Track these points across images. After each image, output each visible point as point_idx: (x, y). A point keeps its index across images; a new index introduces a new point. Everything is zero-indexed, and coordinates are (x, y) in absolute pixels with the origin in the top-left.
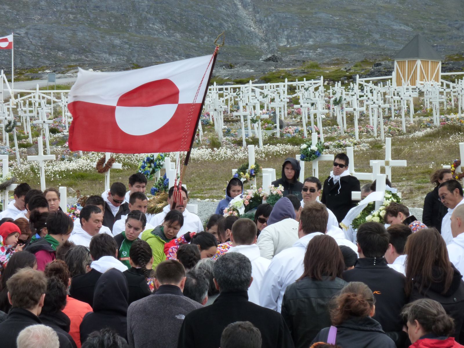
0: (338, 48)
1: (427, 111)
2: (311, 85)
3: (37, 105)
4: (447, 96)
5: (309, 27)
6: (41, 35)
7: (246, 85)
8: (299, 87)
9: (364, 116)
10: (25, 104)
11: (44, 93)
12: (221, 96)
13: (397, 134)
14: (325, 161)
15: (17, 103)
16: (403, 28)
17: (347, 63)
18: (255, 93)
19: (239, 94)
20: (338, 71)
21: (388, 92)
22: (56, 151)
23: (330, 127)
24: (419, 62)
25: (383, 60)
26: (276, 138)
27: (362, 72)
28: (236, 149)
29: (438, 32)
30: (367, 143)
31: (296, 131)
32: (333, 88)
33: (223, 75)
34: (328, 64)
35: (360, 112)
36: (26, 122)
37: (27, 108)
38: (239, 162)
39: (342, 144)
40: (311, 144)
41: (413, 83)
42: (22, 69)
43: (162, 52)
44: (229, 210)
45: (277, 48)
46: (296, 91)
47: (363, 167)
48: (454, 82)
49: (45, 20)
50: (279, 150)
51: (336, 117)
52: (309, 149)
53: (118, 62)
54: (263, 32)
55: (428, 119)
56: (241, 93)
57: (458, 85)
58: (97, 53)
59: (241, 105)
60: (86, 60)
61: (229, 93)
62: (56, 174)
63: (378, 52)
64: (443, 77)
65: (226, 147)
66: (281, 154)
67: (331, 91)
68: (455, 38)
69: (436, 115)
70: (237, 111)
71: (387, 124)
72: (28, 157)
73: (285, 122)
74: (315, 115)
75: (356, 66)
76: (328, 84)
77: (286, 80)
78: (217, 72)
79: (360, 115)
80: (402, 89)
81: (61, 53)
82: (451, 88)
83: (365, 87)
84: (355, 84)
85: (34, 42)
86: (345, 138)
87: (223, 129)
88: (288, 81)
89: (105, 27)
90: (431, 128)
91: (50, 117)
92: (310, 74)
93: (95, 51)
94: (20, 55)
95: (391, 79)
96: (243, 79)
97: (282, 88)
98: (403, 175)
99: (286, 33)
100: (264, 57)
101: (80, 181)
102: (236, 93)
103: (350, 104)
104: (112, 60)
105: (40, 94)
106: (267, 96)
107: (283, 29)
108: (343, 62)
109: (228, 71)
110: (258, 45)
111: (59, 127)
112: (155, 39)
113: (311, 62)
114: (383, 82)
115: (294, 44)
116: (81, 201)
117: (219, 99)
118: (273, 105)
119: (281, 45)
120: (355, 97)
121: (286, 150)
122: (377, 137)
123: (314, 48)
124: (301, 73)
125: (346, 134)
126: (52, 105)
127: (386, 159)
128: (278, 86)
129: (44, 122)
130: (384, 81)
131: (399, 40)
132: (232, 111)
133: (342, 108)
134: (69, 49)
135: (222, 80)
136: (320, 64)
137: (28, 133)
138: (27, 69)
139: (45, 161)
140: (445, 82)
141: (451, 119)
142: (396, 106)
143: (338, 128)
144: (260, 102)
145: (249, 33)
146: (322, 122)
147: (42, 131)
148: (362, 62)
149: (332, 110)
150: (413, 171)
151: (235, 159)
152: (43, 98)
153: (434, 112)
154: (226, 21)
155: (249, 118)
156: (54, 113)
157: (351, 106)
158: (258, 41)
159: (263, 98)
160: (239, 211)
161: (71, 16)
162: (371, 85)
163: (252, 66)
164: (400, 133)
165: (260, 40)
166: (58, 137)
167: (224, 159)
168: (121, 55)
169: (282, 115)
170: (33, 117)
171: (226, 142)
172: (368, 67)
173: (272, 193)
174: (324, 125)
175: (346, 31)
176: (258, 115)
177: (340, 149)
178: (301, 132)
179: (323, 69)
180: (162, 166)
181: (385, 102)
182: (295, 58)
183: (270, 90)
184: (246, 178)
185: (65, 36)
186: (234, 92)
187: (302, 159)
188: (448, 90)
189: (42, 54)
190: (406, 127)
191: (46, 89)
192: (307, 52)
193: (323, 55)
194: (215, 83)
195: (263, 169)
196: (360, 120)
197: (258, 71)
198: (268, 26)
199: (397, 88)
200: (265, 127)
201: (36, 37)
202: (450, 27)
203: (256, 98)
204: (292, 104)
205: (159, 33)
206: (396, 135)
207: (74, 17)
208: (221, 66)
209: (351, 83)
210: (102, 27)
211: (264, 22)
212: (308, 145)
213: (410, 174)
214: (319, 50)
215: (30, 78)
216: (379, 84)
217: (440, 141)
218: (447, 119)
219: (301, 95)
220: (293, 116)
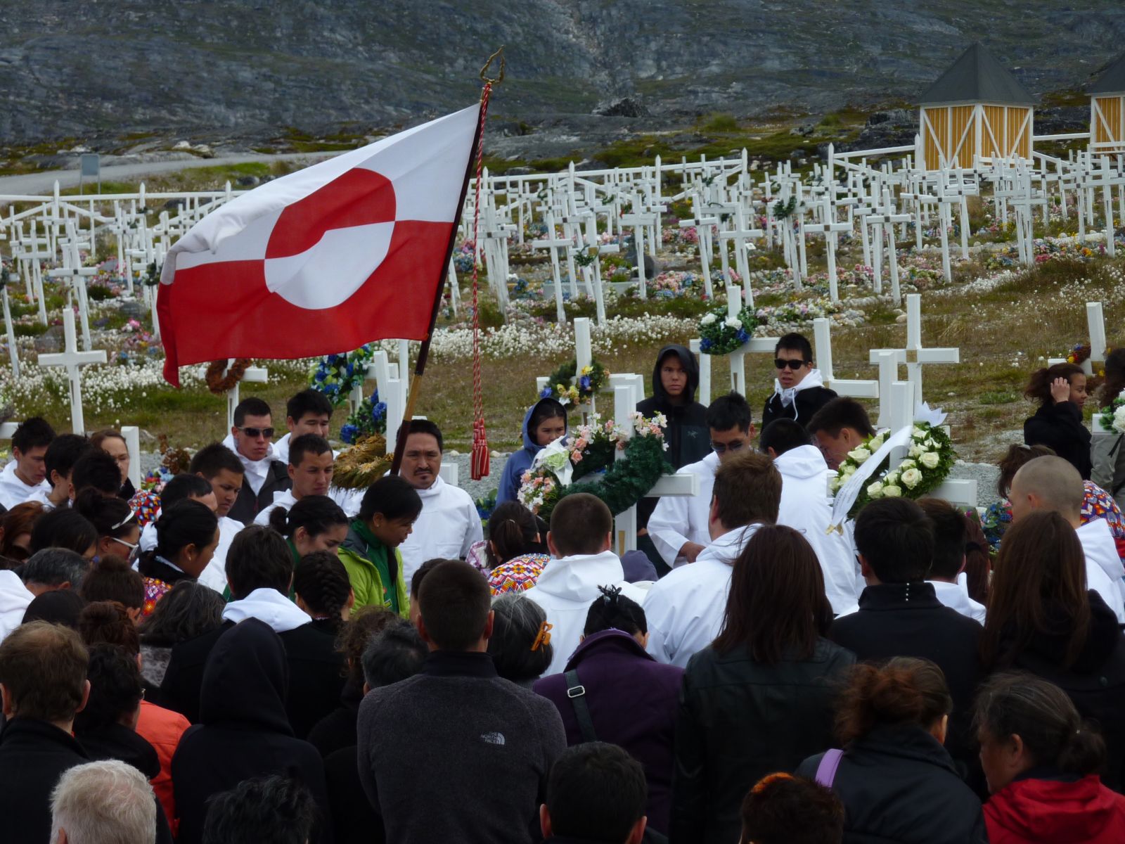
0: (781, 81)
1: (1001, 229)
2: (719, 171)
3: (56, 230)
4: (1049, 190)
5: (711, 31)
6: (59, 63)
7: (562, 174)
8: (689, 175)
9: (850, 244)
10: (27, 230)
11: (72, 203)
12: (501, 201)
13: (931, 285)
14: (759, 354)
15: (8, 228)
16: (936, 28)
17: (804, 115)
18: (583, 194)
19: (546, 196)
20: (783, 136)
21: (905, 183)
22: (107, 340)
23: (767, 272)
24: (979, 111)
25: (891, 108)
26: (638, 301)
27: (842, 138)
28: (542, 328)
29: (1023, 36)
30: (859, 307)
31: (687, 283)
32: (772, 177)
33: (504, 152)
34: (759, 120)
35: (839, 235)
36: (31, 272)
37: (33, 240)
38: (550, 360)
39: (797, 311)
40: (726, 313)
41: (966, 160)
42: (18, 146)
43: (354, 97)
44: (534, 476)
45: (632, 84)
46: (682, 186)
47: (850, 368)
48: (1065, 157)
49: (71, 25)
50: (644, 331)
51: (782, 247)
52: (722, 324)
53: (247, 123)
54: (599, 44)
55: (1005, 248)
56: (549, 192)
57: (1075, 166)
58: (199, 104)
59: (551, 221)
60: (172, 122)
61: (521, 192)
62: (108, 398)
63: (879, 89)
64: (1039, 146)
65: (517, 324)
66: (651, 339)
67: (767, 184)
68: (1066, 50)
69: (1025, 237)
70: (539, 237)
71: (905, 261)
72: (41, 356)
73: (660, 260)
74: (731, 244)
75: (826, 123)
76: (760, 167)
77: (658, 159)
78: (489, 143)
79: (839, 241)
80: (940, 177)
81: (110, 106)
82: (1060, 172)
83: (851, 174)
84: (825, 167)
85: (44, 79)
86: (804, 298)
87: (508, 282)
88: (663, 163)
89: (216, 41)
90: (1013, 269)
91: (88, 259)
92: (716, 145)
93: (194, 99)
94: (11, 111)
95: (912, 153)
96: (554, 159)
97: (649, 178)
98: (949, 384)
99: (653, 46)
100: (603, 106)
101: (165, 413)
102: (536, 195)
103: (815, 214)
104: (233, 120)
105: (62, 205)
106: (612, 199)
107: (647, 38)
108: (795, 113)
109: (517, 142)
110: (586, 76)
111: (109, 284)
112: (337, 65)
113: (717, 116)
114: (892, 161)
115: (673, 73)
116: (170, 462)
117: (497, 208)
118: (627, 220)
119: (644, 75)
120: (826, 197)
121: (662, 329)
122: (883, 293)
123: (721, 81)
124: (693, 142)
125: (807, 287)
126: (93, 231)
127: (909, 347)
128: (637, 175)
129: (76, 272)
130: (896, 158)
131: (927, 59)
132: (527, 238)
133: (796, 226)
134: (130, 94)
135: (502, 162)
136: (739, 120)
137: (36, 300)
138: (29, 145)
139: (81, 367)
140: (1044, 158)
141: (1061, 247)
142: (926, 217)
143: (787, 273)
144: (597, 214)
145: (564, 48)
146: (749, 260)
147: (70, 294)
148: (841, 112)
149: (770, 231)
150: (972, 375)
151: (538, 352)
152: (72, 214)
153: (1019, 231)
154: (509, 20)
155: (572, 252)
156: (97, 251)
157: (816, 220)
158: (586, 66)
159: (604, 203)
160: (559, 476)
161: (133, 16)
162: (863, 167)
163: (573, 128)
164: (939, 283)
165: (592, 65)
166: (110, 309)
167: (514, 353)
168: (255, 107)
169: (651, 242)
170: (46, 260)
171: (517, 313)
172: (856, 126)
173: (637, 433)
174: (753, 267)
175: (799, 38)
176: (594, 245)
177: (793, 323)
178: (698, 286)
179: (745, 131)
180: (366, 372)
181: (899, 207)
182: (678, 107)
183: (620, 184)
184: (571, 397)
185: (119, 63)
186: (532, 191)
187: (705, 350)
188: (1052, 177)
189: (65, 107)
190: (953, 268)
191: (77, 193)
192: (705, 92)
193: (746, 97)
194: (486, 171)
195: (613, 376)
196: (839, 254)
197: (588, 140)
198: (610, 30)
199: (926, 173)
200: (610, 275)
201: (50, 68)
202: (1051, 25)
203: (586, 204)
204: (673, 217)
205: (347, 52)
206: (929, 288)
207: (140, 17)
208: (500, 129)
209: (816, 165)
210: (208, 41)
211: (599, 20)
212: (718, 315)
213: (966, 382)
214: (736, 87)
215: (38, 166)
216: (884, 166)
217: (1036, 300)
218: (1052, 248)
219: (695, 195)
220: (677, 247)
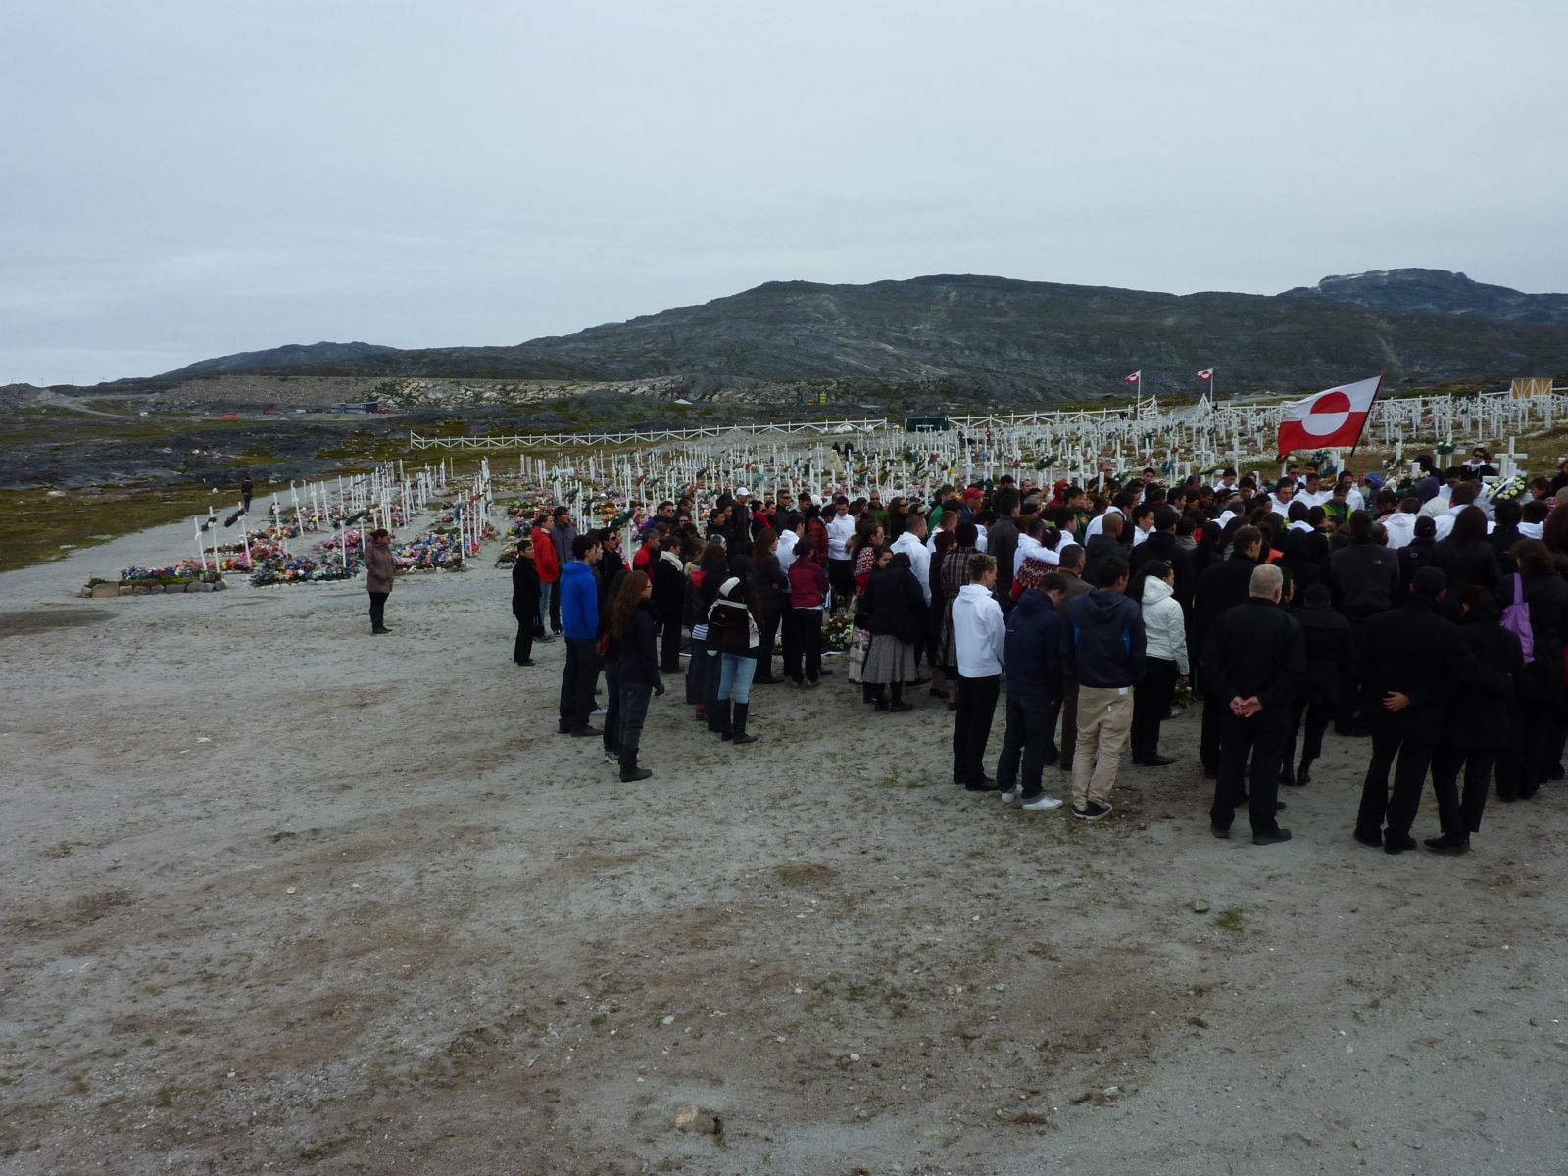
2: (1441, 400)
21: (1506, 403)
24: (1533, 381)
32: (1460, 401)
41: (1528, 396)
52: (1445, 445)
54: (1401, 361)
55: (1540, 423)
64: (1554, 392)
67: (1458, 404)
74: (1445, 422)
76: (1455, 398)
83: (1487, 400)
84: (1478, 398)
95: (1508, 394)
99: (1419, 361)
119: (1416, 370)
127: (1510, 453)
153: (1546, 418)
154: (1372, 355)
162: (1491, 398)
192: (1436, 376)
199: (1514, 400)
202: (1559, 354)
209: (1475, 397)
216: (1499, 398)
